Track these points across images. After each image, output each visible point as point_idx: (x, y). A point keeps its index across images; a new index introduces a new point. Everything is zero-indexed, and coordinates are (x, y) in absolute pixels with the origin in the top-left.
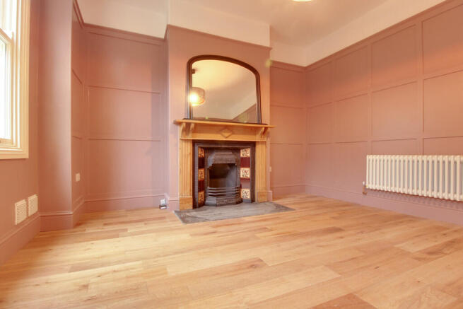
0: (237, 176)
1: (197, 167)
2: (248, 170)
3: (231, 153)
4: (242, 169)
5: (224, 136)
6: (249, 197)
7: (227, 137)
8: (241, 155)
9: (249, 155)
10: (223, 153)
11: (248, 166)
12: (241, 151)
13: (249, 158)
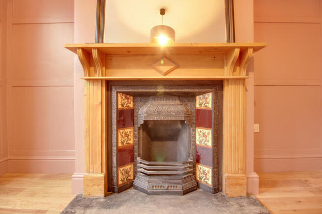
0: (190, 141)
1: (114, 127)
2: (208, 132)
3: (178, 102)
4: (198, 130)
5: (160, 72)
6: (210, 182)
7: (166, 74)
8: (198, 106)
9: (210, 106)
10: (162, 102)
11: (209, 127)
12: (197, 97)
13: (210, 111)
